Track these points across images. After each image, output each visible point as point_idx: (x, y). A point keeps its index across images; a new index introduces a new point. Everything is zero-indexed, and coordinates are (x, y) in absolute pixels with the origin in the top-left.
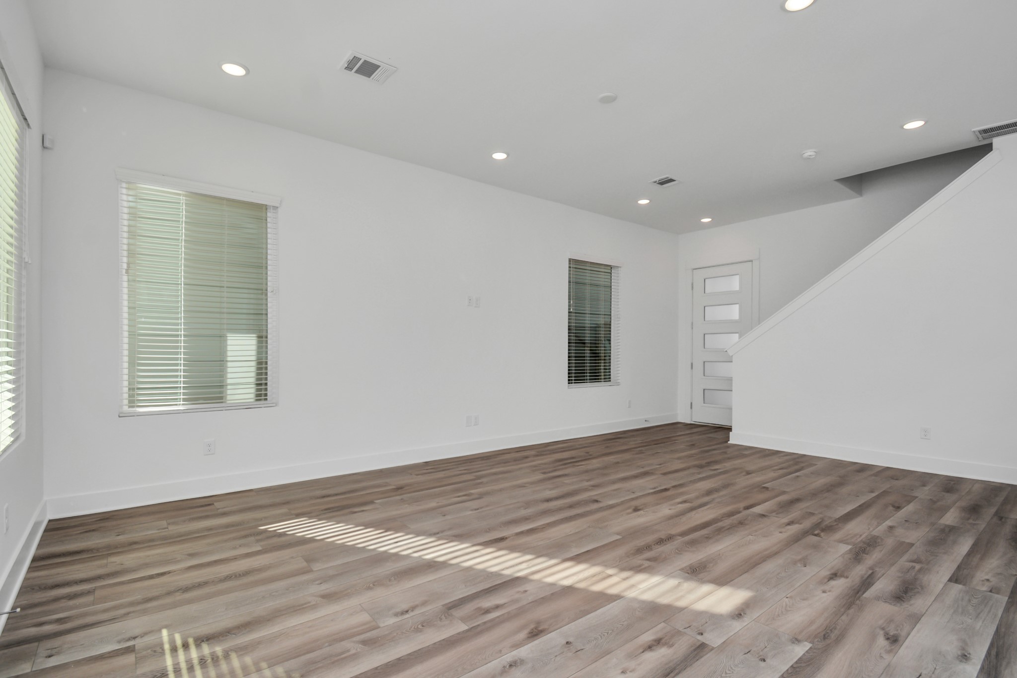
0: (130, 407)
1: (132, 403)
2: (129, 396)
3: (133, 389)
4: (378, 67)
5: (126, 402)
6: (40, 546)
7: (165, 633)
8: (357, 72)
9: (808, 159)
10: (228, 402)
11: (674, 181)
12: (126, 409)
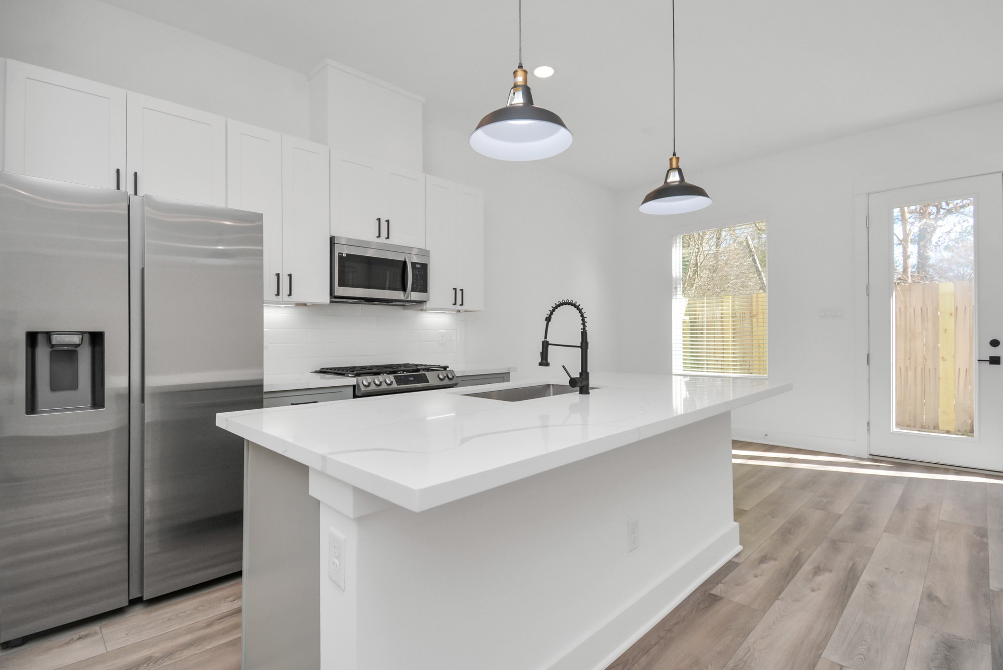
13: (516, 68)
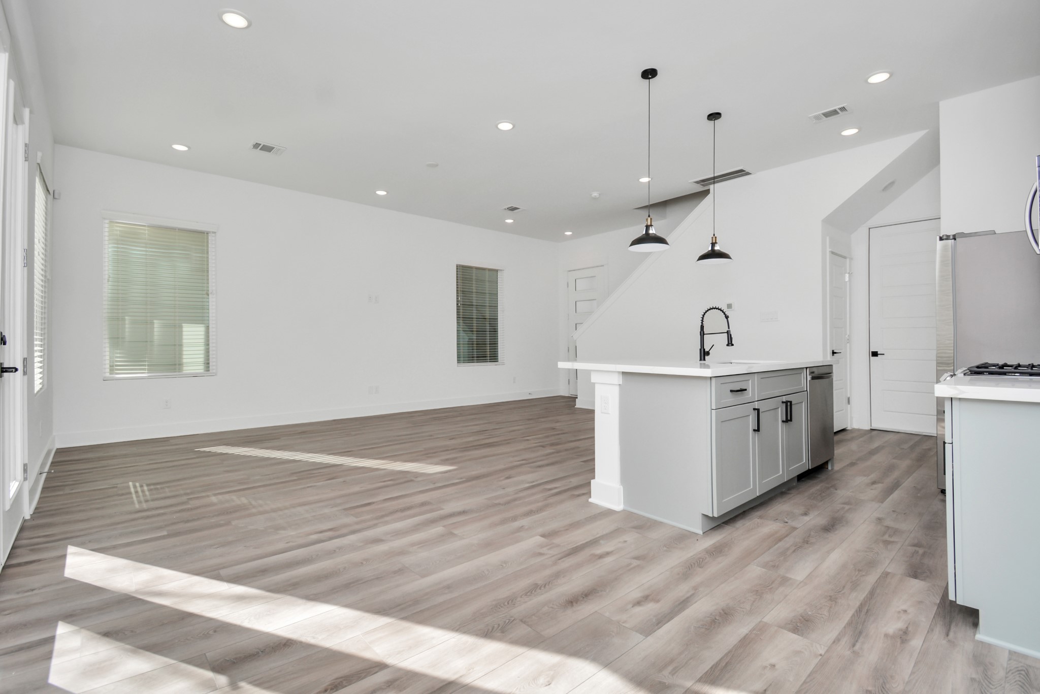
0: (111, 374)
1: (112, 370)
2: (110, 366)
3: (113, 366)
4: (273, 148)
5: (108, 370)
6: (53, 458)
7: (131, 484)
8: (261, 149)
9: (595, 199)
10: (184, 372)
11: (519, 209)
12: (108, 375)
13: (713, 236)
